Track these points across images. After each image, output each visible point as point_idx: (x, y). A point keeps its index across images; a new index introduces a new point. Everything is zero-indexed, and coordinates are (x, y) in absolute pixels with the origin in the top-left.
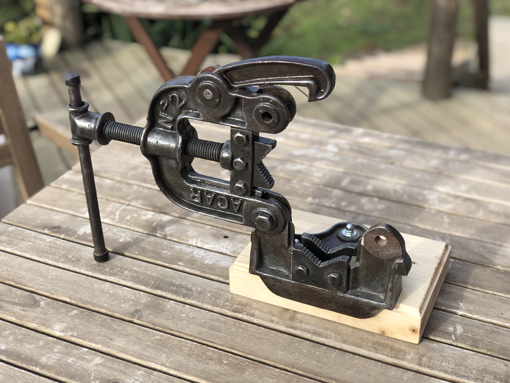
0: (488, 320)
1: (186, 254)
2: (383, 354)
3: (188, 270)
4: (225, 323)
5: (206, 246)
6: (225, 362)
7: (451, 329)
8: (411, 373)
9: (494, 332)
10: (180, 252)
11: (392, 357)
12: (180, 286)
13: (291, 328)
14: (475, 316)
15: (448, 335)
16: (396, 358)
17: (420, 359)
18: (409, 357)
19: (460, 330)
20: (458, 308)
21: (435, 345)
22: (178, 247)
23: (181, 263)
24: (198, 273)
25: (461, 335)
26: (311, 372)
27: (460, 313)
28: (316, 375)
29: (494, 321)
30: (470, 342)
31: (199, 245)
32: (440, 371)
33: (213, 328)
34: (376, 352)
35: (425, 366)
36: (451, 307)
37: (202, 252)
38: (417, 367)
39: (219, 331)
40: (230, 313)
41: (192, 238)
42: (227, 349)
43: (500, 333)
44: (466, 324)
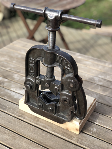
0: (106, 127)
1: (9, 94)
2: (65, 137)
3: (8, 99)
4: (14, 120)
5: (16, 91)
6: (10, 135)
7: (92, 129)
8: (73, 145)
9: (106, 132)
10: (7, 93)
11: (68, 138)
12: (3, 105)
13: (37, 124)
14: (101, 125)
15: (90, 131)
16: (70, 139)
17: (78, 140)
18: (74, 139)
19: (95, 130)
20: (96, 121)
21: (85, 135)
22: (7, 91)
23: (6, 97)
24: (11, 101)
25: (95, 132)
26: (39, 142)
27: (96, 123)
28: (40, 143)
29: (107, 128)
30: (97, 135)
31: (14, 91)
32: (84, 145)
33: (10, 122)
34: (63, 136)
35: (79, 143)
36: (94, 121)
37: (14, 93)
38: (76, 143)
39: (11, 123)
40: (17, 117)
41: (13, 88)
42: (12, 130)
43: (108, 132)
44: (97, 128)
